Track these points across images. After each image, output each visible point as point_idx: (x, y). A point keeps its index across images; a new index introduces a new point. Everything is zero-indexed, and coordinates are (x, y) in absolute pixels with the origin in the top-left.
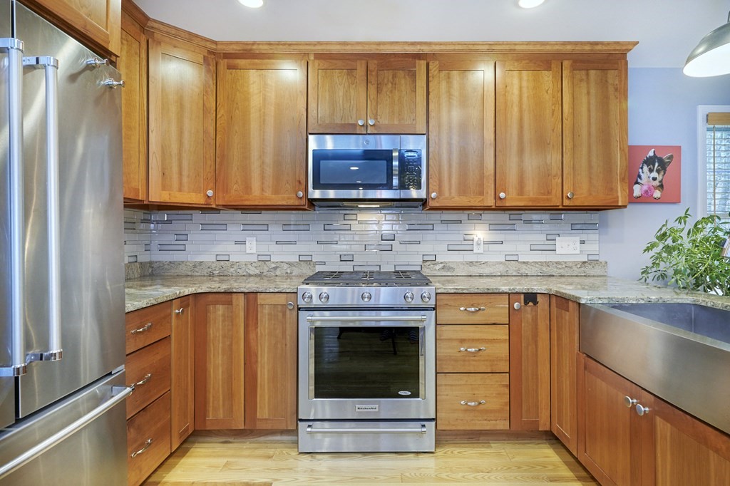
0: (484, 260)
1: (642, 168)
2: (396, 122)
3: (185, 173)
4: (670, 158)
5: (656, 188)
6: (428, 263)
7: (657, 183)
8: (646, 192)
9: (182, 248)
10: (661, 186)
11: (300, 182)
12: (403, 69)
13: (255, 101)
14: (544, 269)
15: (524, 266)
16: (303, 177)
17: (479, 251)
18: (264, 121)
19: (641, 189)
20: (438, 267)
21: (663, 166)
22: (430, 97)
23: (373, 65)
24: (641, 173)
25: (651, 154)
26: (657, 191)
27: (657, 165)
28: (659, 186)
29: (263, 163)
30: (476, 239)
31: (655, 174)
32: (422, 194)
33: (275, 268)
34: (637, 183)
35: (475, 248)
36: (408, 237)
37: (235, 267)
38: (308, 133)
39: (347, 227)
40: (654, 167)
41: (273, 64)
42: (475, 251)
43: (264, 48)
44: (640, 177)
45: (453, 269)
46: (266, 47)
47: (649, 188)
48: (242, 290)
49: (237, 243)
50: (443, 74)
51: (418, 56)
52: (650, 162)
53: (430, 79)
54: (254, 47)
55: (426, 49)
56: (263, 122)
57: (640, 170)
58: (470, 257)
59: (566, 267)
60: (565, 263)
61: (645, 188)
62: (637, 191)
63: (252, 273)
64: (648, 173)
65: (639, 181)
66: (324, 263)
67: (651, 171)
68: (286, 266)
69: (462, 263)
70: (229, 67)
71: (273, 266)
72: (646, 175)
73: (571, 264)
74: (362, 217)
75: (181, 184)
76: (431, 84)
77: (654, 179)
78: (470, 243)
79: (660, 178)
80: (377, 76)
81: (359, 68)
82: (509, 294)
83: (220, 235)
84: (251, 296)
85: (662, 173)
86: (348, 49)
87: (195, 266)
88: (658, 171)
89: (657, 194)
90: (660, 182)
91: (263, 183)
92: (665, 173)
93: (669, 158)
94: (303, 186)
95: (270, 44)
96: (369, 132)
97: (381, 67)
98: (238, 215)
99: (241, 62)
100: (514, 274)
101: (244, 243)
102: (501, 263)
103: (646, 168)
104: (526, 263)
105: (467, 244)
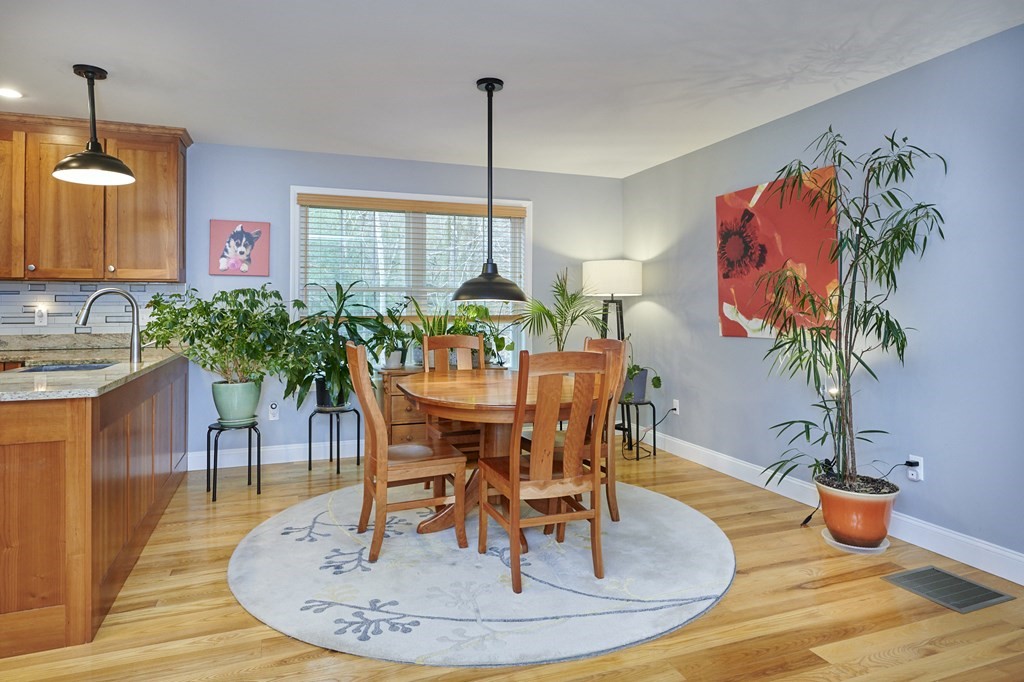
0: (45, 334)
1: (229, 242)
4: (259, 233)
5: (243, 262)
7: (244, 257)
8: (233, 265)
10: (249, 260)
14: (120, 341)
15: (95, 338)
17: (41, 324)
19: (228, 263)
21: (251, 241)
24: (228, 247)
25: (239, 229)
26: (244, 264)
27: (244, 240)
28: (247, 260)
30: (37, 310)
31: (242, 249)
34: (223, 256)
35: (37, 319)
40: (241, 241)
42: (36, 324)
44: (226, 250)
45: (6, 344)
47: (236, 262)
52: (237, 236)
57: (227, 244)
58: (29, 330)
61: (232, 261)
62: (223, 264)
64: (235, 247)
65: (226, 254)
67: (238, 245)
69: (17, 337)
72: (233, 249)
77: (242, 253)
78: (32, 315)
79: (247, 252)
85: (250, 247)
88: (245, 246)
89: (244, 267)
90: (248, 256)
92: (252, 248)
93: (257, 234)
100: (84, 347)
102: (67, 336)
103: (233, 242)
104: (99, 336)
105: (28, 317)
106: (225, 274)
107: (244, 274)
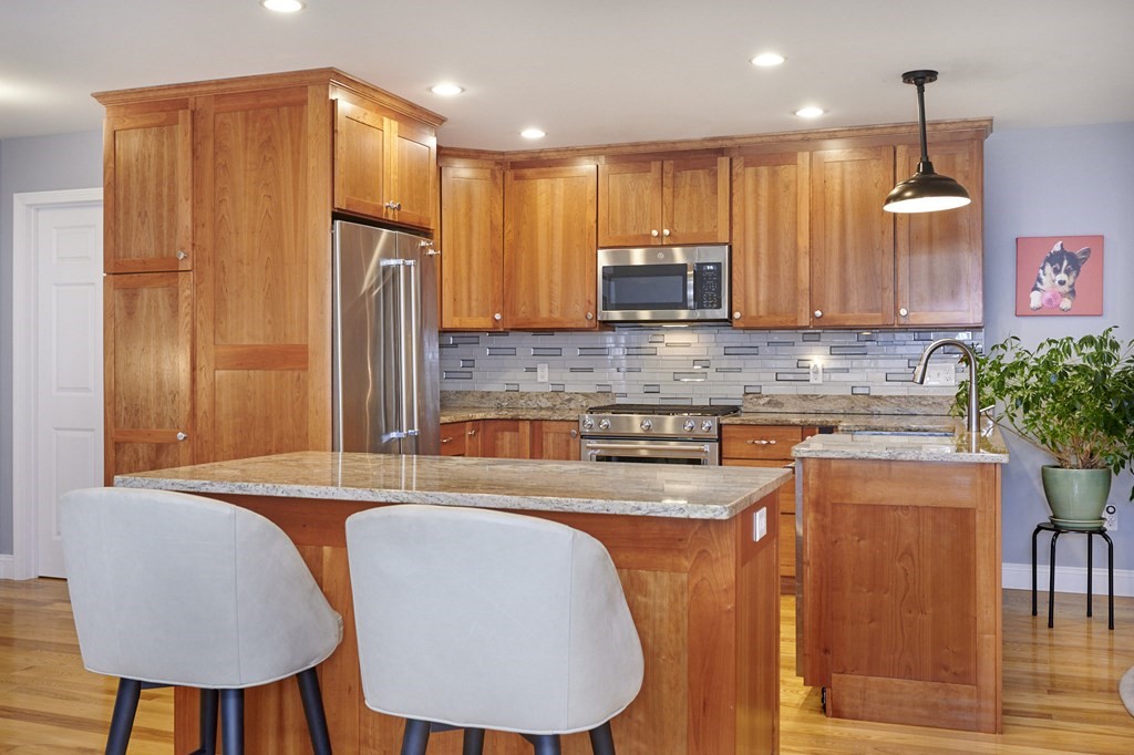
0: (821, 394)
1: (1043, 268)
2: (695, 230)
3: (474, 297)
4: (1088, 252)
5: (1063, 295)
6: (751, 396)
7: (1065, 288)
8: (1050, 301)
9: (468, 375)
11: (589, 302)
12: (703, 168)
13: (542, 214)
14: (903, 406)
15: (875, 401)
16: (593, 296)
17: (816, 382)
18: (552, 234)
19: (1042, 298)
20: (762, 401)
21: (1075, 264)
22: (734, 198)
23: (668, 165)
24: (1042, 276)
25: (1057, 248)
26: (1066, 299)
27: (1065, 263)
28: (1069, 292)
29: (551, 281)
30: (812, 366)
31: (1062, 276)
32: (723, 313)
33: (569, 400)
34: (1035, 289)
35: (811, 377)
36: (725, 364)
37: (526, 398)
38: (597, 248)
39: (653, 351)
40: (1061, 265)
41: (561, 171)
42: (811, 382)
43: (553, 155)
44: (1040, 280)
45: (782, 405)
46: (555, 154)
47: (1054, 295)
48: (528, 417)
49: (528, 370)
50: (750, 170)
51: (720, 152)
52: (1055, 259)
53: (734, 178)
54: (542, 155)
55: (728, 143)
56: (551, 236)
57: (1041, 271)
58: (804, 389)
59: (934, 403)
60: (933, 398)
61: (1048, 295)
62: (1036, 299)
63: (543, 405)
64: (1053, 275)
65: (1039, 285)
66: (625, 395)
67: (1057, 272)
68: (581, 398)
69: (793, 397)
70: (517, 178)
71: (567, 397)
72: (1049, 277)
73: (940, 400)
74: (671, 338)
75: (470, 308)
76: (734, 184)
77: (1062, 283)
78: (807, 370)
79: (1069, 281)
80: (674, 177)
81: (653, 169)
82: (803, 427)
83: (508, 361)
84: (536, 423)
85: (1074, 274)
86: (641, 149)
87: (482, 397)
88: (1067, 272)
89: (1066, 304)
90: (1072, 286)
91: (551, 304)
92: (1077, 274)
93: (1084, 253)
94: (593, 307)
95: (557, 150)
96: (664, 243)
97: (678, 168)
98: (529, 338)
99: (529, 172)
100: (862, 411)
101: (535, 370)
102: (844, 397)
103: (1049, 268)
104: (878, 398)
105: (801, 372)
106: (1037, 313)
107: (1066, 313)
